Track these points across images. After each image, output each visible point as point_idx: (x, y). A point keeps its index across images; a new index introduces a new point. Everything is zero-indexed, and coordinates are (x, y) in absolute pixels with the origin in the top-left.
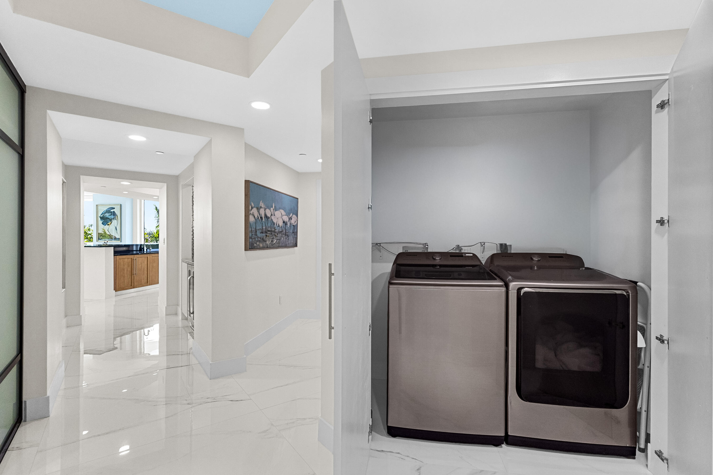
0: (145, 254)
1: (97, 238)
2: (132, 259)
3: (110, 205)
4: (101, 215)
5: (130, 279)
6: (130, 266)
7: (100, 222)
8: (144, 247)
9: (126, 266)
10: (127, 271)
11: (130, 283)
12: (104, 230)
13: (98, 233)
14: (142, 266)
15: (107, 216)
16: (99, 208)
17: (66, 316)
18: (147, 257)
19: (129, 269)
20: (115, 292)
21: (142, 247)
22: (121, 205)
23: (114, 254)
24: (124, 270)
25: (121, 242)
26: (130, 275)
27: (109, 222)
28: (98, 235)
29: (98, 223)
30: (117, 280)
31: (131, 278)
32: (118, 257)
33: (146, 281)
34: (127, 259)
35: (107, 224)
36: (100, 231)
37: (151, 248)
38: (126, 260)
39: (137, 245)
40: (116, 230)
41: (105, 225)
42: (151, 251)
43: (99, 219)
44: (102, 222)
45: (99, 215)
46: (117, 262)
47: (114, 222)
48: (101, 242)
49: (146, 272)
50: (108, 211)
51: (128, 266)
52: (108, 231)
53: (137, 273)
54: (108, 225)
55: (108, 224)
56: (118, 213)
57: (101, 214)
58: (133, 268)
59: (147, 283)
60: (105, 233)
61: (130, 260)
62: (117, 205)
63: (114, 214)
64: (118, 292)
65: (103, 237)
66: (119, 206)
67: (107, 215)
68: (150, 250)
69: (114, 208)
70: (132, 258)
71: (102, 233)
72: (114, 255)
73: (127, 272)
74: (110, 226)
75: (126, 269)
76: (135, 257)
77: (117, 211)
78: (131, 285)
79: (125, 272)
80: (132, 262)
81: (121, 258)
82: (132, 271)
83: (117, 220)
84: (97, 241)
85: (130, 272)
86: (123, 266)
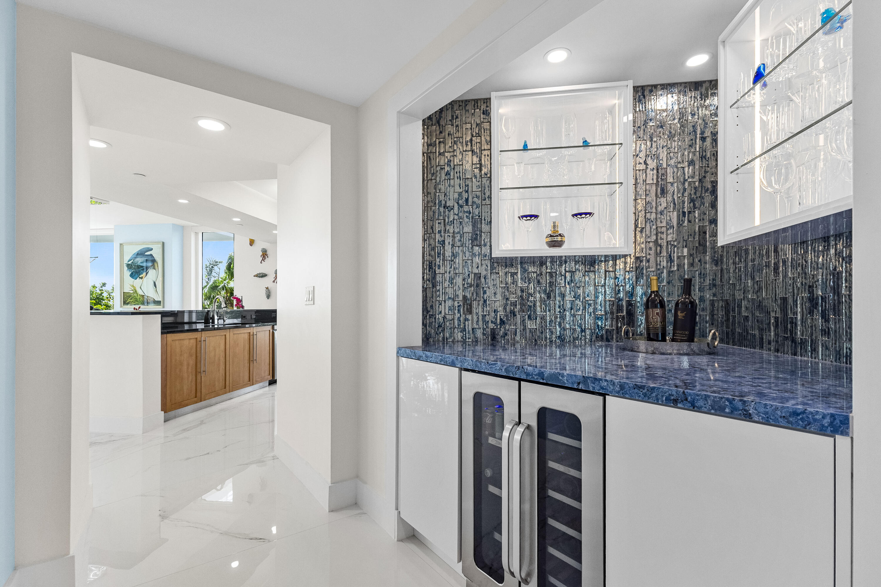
0: (218, 329)
1: (121, 301)
2: (198, 340)
3: (143, 243)
4: (129, 261)
5: (194, 383)
6: (195, 354)
7: (127, 273)
8: (213, 316)
9: (186, 356)
10: (188, 365)
11: (194, 391)
12: (133, 286)
13: (124, 293)
14: (215, 355)
15: (139, 264)
16: (125, 247)
17: (15, 569)
18: (224, 336)
19: (192, 362)
20: (164, 413)
21: (211, 314)
22: (163, 243)
24: (181, 364)
25: (164, 307)
27: (143, 273)
28: (124, 296)
29: (122, 274)
30: (168, 387)
31: (196, 380)
32: (169, 337)
33: (222, 383)
34: (188, 341)
35: (139, 278)
36: (128, 289)
37: (226, 317)
38: (186, 342)
39: (190, 312)
40: (154, 287)
41: (136, 279)
42: (225, 323)
43: (126, 268)
44: (130, 273)
45: (126, 261)
46: (169, 347)
47: (152, 272)
48: (130, 308)
49: (222, 367)
50: (141, 254)
51: (191, 356)
52: (141, 288)
53: (206, 369)
54: (142, 278)
55: (140, 276)
56: (158, 256)
57: (127, 261)
58: (199, 358)
59: (225, 388)
60: (136, 291)
61: (193, 342)
62: (157, 243)
63: (151, 258)
64: (170, 413)
65: (131, 299)
66: (160, 246)
67: (140, 262)
68: (224, 321)
69: (152, 249)
71: (129, 293)
73: (188, 368)
74: (145, 279)
75: (185, 363)
76: (203, 335)
77: (156, 254)
78: (194, 394)
79: (185, 368)
80: (198, 346)
81: (176, 338)
82: (198, 365)
83: (157, 269)
84: (121, 307)
85: (194, 369)
86: (181, 355)
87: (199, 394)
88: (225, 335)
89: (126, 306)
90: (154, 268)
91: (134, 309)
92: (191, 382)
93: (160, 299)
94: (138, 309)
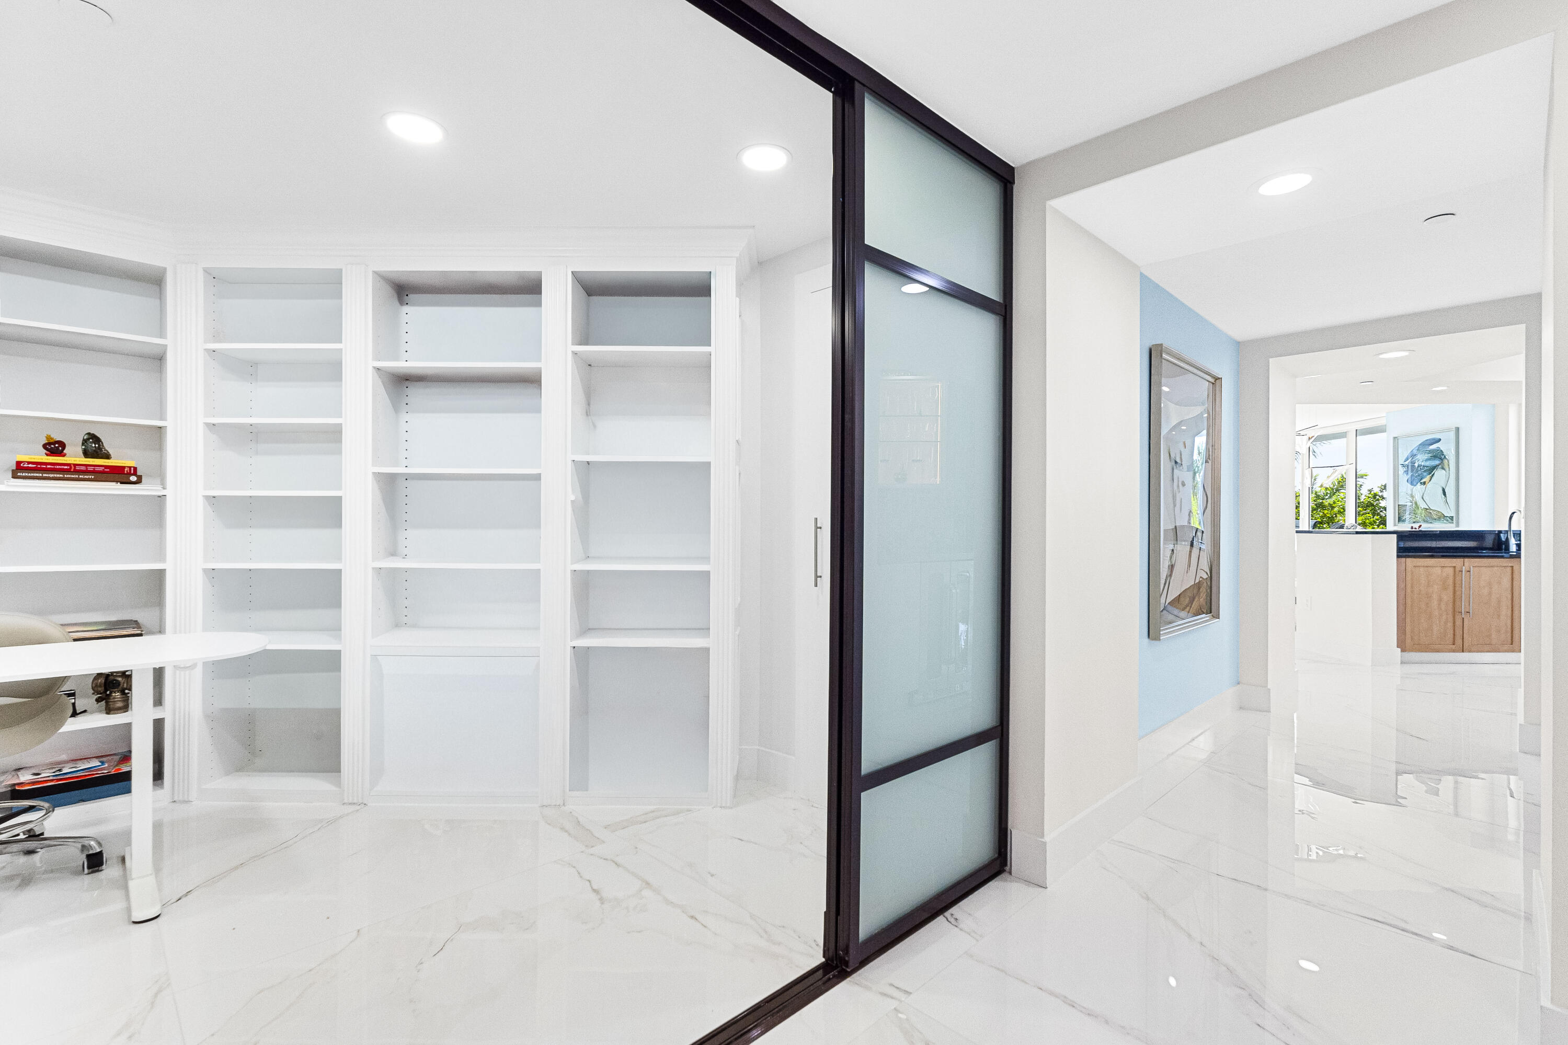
2: (1457, 569)
3: (1427, 432)
4: (1405, 461)
5: (1449, 623)
6: (1451, 588)
7: (1404, 478)
8: (1507, 539)
9: (1436, 588)
10: (1440, 600)
11: (1450, 635)
12: (1413, 496)
13: (1399, 505)
14: (1490, 594)
15: (1421, 461)
16: (1402, 442)
18: (1509, 570)
19: (1447, 596)
20: (1402, 651)
21: (1503, 537)
22: (1457, 429)
23: (1397, 553)
24: (1429, 598)
25: (1458, 525)
26: (1450, 612)
27: (1426, 476)
28: (1397, 510)
29: (1397, 481)
30: (1410, 622)
31: (1454, 623)
32: (1411, 562)
34: (1440, 569)
35: (1421, 483)
36: (1404, 500)
38: (1437, 571)
40: (1443, 496)
41: (1416, 485)
43: (1401, 470)
44: (1408, 477)
45: (1401, 461)
46: (1409, 575)
47: (1440, 475)
49: (1505, 611)
50: (1423, 448)
51: (1445, 588)
52: (1423, 498)
53: (1472, 609)
54: (1424, 483)
55: (1421, 481)
56: (1450, 452)
57: (1405, 458)
58: (1458, 593)
59: (1512, 644)
60: (1416, 503)
61: (1451, 571)
62: (1449, 430)
63: (1439, 456)
64: (1411, 654)
66: (1453, 435)
69: (1439, 440)
70: (1455, 567)
71: (1406, 505)
72: (1398, 556)
73: (1440, 605)
74: (1429, 485)
75: (1435, 596)
76: (1466, 564)
77: (1447, 447)
78: (1451, 639)
79: (1435, 603)
80: (1458, 578)
81: (1419, 564)
82: (1458, 603)
83: (1447, 469)
84: (1395, 525)
85: (1451, 606)
86: (1428, 585)
87: (1459, 641)
88: (1512, 567)
89: (1401, 524)
90: (1443, 468)
91: (1412, 528)
92: (1446, 623)
93: (1453, 514)
94: (1417, 528)
